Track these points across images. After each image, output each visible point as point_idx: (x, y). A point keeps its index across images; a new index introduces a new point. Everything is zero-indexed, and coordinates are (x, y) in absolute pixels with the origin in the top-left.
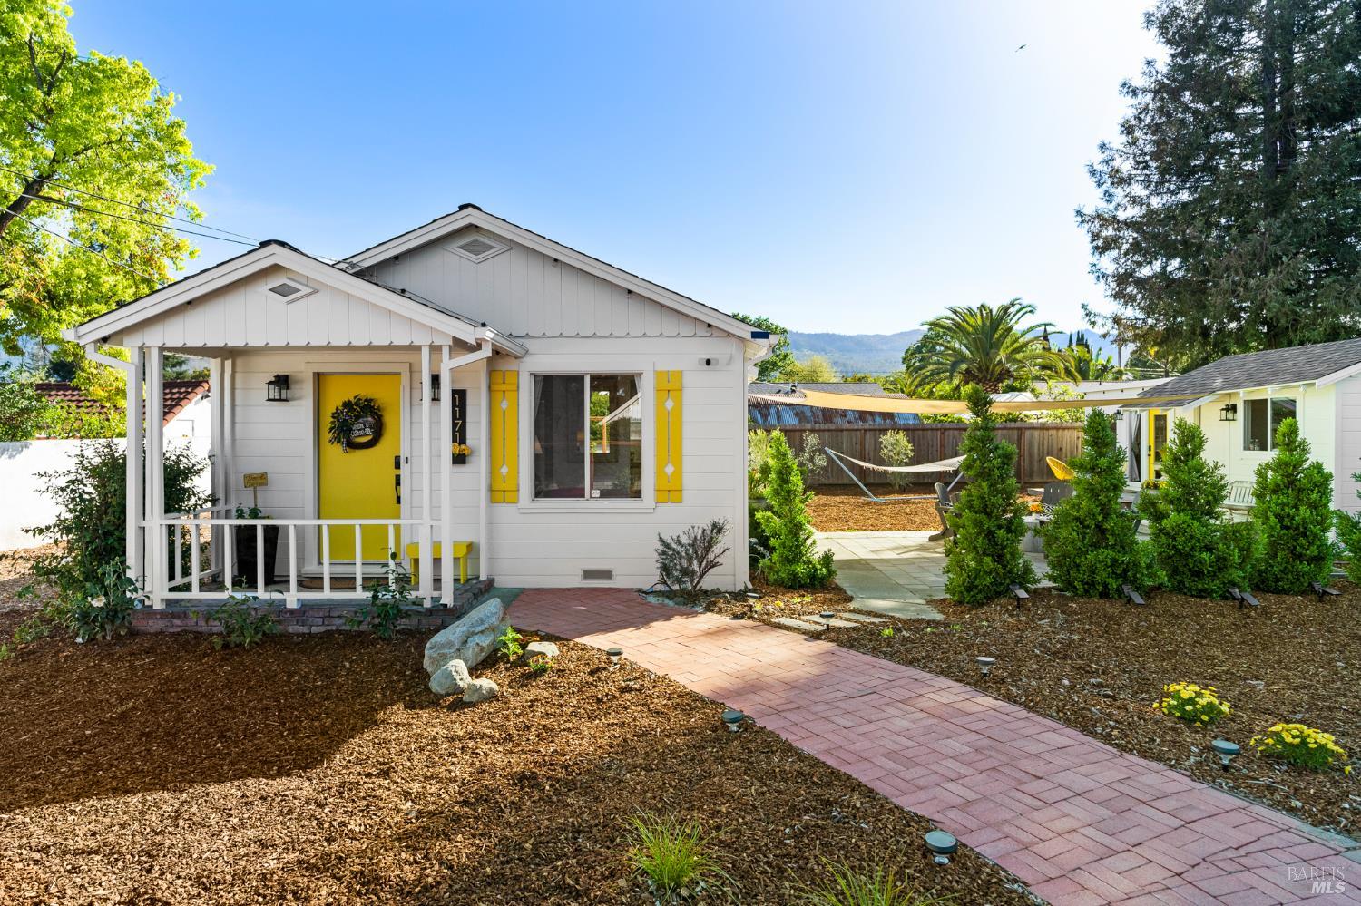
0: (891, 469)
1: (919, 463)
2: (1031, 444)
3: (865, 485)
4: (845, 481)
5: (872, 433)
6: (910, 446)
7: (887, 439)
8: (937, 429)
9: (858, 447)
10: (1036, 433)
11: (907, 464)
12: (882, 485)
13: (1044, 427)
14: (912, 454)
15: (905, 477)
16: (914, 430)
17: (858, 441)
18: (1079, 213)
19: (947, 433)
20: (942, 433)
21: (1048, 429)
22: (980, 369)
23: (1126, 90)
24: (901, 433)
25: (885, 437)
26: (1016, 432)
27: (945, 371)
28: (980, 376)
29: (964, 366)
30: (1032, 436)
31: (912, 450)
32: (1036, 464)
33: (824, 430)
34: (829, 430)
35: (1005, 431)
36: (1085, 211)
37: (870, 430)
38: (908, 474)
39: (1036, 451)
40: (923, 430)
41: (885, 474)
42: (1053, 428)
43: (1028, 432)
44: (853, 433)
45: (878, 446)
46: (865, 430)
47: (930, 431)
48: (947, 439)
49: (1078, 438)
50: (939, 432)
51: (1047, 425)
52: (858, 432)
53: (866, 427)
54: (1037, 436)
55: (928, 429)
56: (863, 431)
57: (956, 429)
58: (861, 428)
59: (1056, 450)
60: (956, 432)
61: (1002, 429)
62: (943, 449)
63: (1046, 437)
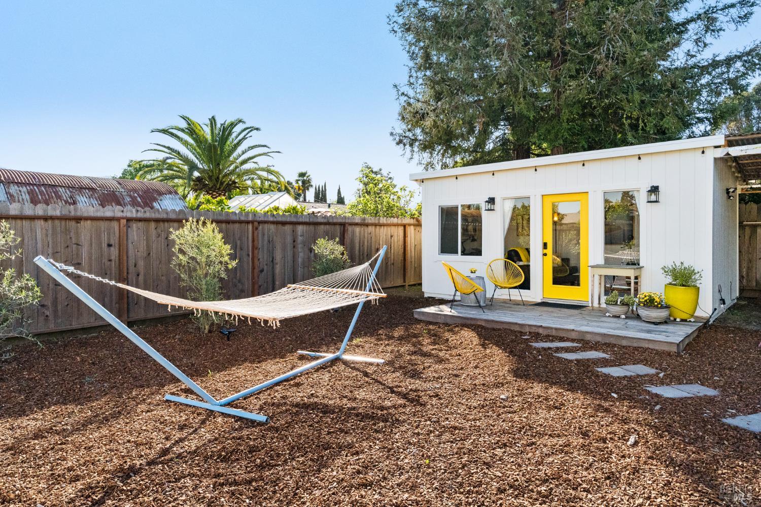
3: (130, 325)
4: (86, 322)
5: (140, 224)
6: (227, 249)
7: (183, 235)
8: (248, 222)
9: (114, 252)
10: (357, 230)
13: (363, 224)
14: (232, 262)
17: (114, 240)
19: (260, 227)
20: (255, 229)
21: (367, 225)
22: (209, 178)
25: (178, 231)
26: (338, 227)
28: (209, 184)
30: (353, 232)
33: (32, 218)
34: (46, 219)
35: (328, 226)
37: (139, 220)
39: (357, 252)
43: (350, 228)
44: (103, 225)
46: (129, 220)
47: (237, 225)
48: (260, 235)
49: (392, 236)
50: (250, 227)
51: (366, 222)
52: (115, 224)
53: (129, 215)
54: (358, 234)
55: (234, 222)
56: (124, 222)
57: (273, 223)
58: (119, 214)
59: (373, 249)
60: (272, 227)
61: (325, 224)
62: (256, 252)
63: (366, 235)
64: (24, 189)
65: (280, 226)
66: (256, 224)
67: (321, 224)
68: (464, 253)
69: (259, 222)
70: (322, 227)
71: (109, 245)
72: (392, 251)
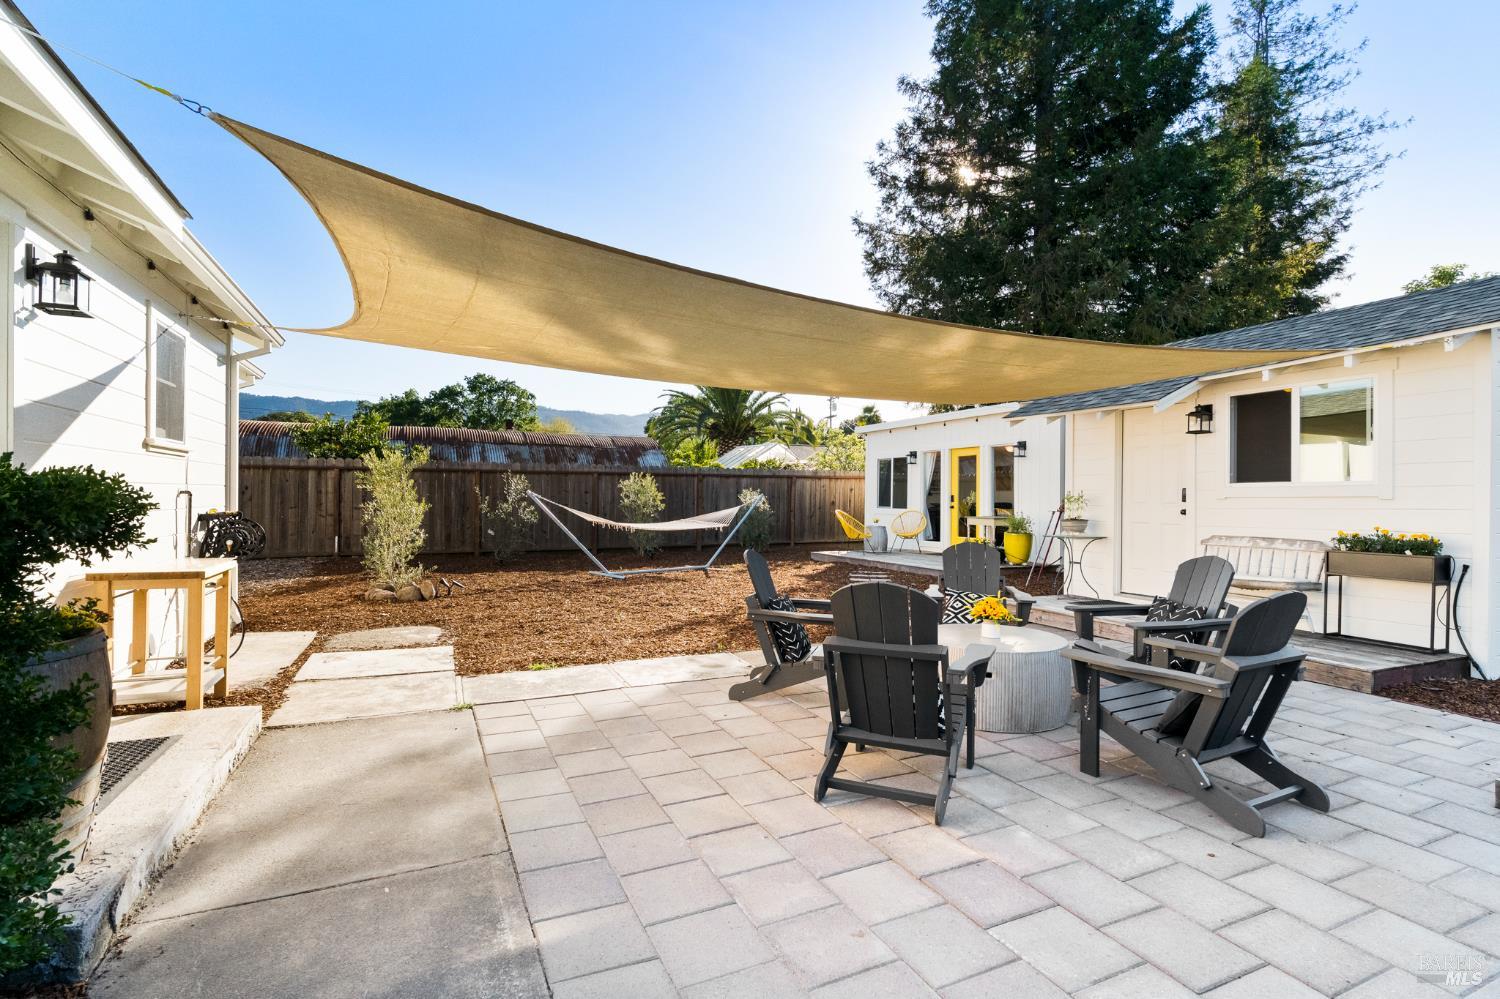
0: (635, 526)
1: (669, 518)
2: (802, 496)
4: (562, 546)
5: (608, 477)
6: (660, 496)
7: (629, 485)
8: (694, 475)
9: (588, 495)
10: (808, 483)
11: (655, 520)
12: (619, 550)
13: (816, 477)
14: (662, 506)
15: (653, 539)
16: (664, 475)
17: (591, 489)
18: (856, 221)
19: (705, 480)
20: (700, 481)
21: (820, 478)
22: (725, 424)
23: (903, 87)
24: (649, 478)
25: (626, 482)
26: (785, 480)
27: (692, 425)
28: (726, 432)
29: (711, 421)
30: (803, 486)
31: (662, 501)
32: (807, 522)
33: (539, 473)
34: (548, 473)
35: (773, 480)
36: (861, 220)
37: (607, 474)
38: (657, 532)
39: (807, 505)
40: (676, 475)
41: (623, 533)
42: (825, 478)
43: (798, 483)
45: (616, 493)
46: (600, 474)
47: (684, 478)
48: (705, 488)
49: (851, 490)
50: (696, 479)
51: (819, 474)
52: (590, 477)
53: (600, 470)
54: (808, 487)
55: (682, 475)
56: (596, 475)
57: (717, 476)
58: (594, 470)
59: (828, 504)
60: (716, 480)
61: (770, 477)
62: (700, 501)
63: (818, 488)
64: (541, 449)
65: (724, 479)
66: (700, 477)
67: (766, 477)
68: (894, 507)
69: (704, 476)
70: (767, 480)
71: (586, 492)
72: (852, 505)
